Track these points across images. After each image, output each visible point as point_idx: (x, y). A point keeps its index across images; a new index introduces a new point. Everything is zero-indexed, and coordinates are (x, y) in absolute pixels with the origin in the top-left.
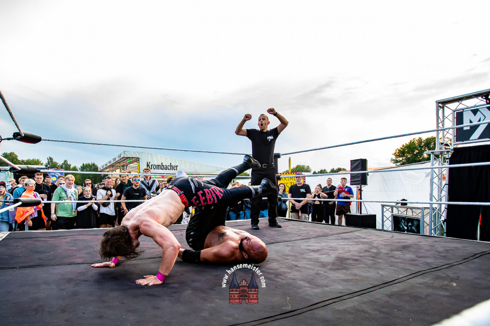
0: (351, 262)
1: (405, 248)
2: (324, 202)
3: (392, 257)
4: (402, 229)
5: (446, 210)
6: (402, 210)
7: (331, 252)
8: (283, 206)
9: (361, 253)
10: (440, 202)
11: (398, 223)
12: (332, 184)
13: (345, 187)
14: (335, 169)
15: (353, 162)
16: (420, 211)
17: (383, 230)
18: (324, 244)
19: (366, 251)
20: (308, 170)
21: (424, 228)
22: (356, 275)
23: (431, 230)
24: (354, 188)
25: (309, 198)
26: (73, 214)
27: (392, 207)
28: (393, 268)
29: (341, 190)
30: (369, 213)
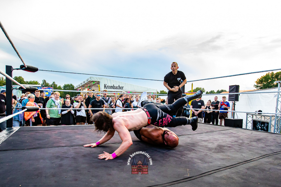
0: (226, 148)
1: (259, 140)
3: (251, 145)
4: (258, 128)
6: (258, 117)
7: (214, 142)
8: (187, 113)
9: (232, 143)
11: (256, 125)
13: (225, 102)
14: (220, 90)
15: (230, 87)
16: (269, 117)
17: (246, 129)
18: (211, 137)
19: (235, 141)
21: (271, 128)
22: (229, 156)
23: (275, 129)
25: (203, 109)
26: (59, 116)
27: (253, 115)
28: (251, 152)
29: (223, 104)
30: (239, 118)
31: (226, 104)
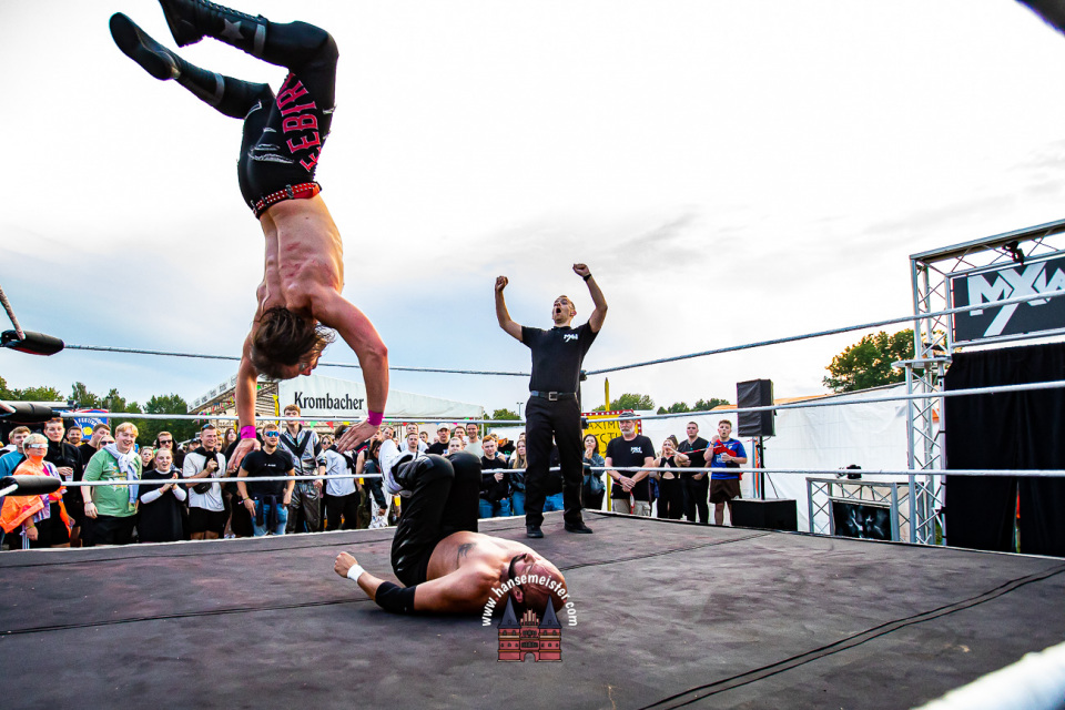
0: (744, 604)
2: (684, 474)
3: (832, 591)
4: (853, 531)
5: (944, 487)
6: (851, 488)
7: (701, 584)
8: (595, 484)
9: (765, 584)
10: (929, 471)
11: (844, 518)
12: (699, 435)
13: (727, 440)
16: (888, 490)
17: (811, 534)
18: (685, 567)
19: (775, 580)
20: (646, 406)
21: (899, 527)
22: (755, 633)
23: (913, 531)
24: (748, 444)
25: (650, 467)
26: (131, 508)
27: (829, 483)
29: (720, 447)
30: (782, 498)
31: (730, 448)
